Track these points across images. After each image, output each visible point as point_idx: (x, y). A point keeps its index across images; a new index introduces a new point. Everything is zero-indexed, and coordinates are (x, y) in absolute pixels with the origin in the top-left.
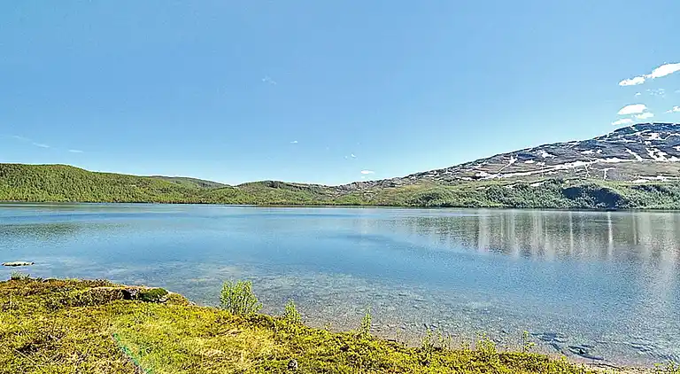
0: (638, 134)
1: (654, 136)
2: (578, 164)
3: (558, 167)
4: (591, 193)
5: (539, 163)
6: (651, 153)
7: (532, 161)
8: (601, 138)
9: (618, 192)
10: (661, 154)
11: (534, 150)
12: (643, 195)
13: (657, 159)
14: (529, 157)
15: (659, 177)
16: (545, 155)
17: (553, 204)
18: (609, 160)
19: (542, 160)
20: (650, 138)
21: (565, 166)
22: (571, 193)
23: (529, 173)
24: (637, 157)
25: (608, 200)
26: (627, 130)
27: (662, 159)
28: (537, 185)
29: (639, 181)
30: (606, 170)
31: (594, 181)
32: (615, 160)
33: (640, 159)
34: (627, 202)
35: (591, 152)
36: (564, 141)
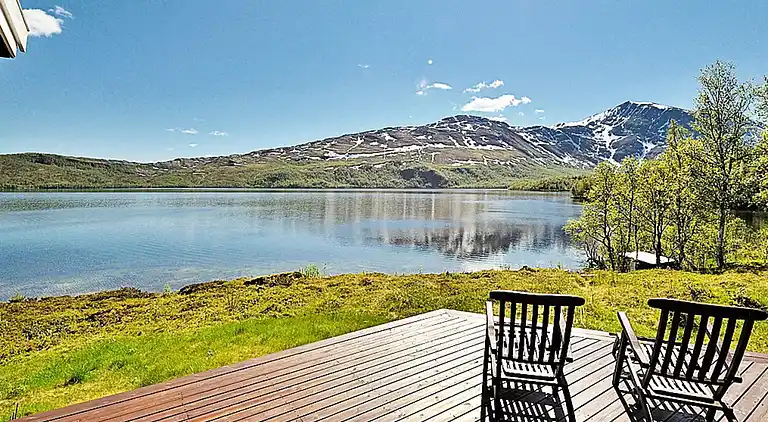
0: (458, 124)
1: (469, 127)
2: (414, 147)
3: (397, 150)
4: (422, 175)
5: (382, 146)
6: (465, 142)
7: (376, 143)
8: (432, 125)
9: (441, 174)
10: (472, 142)
11: (379, 132)
12: (458, 176)
13: (470, 147)
14: (374, 138)
15: (469, 162)
16: (388, 138)
17: (392, 185)
18: (436, 146)
19: (385, 142)
20: (466, 128)
21: (405, 149)
22: (407, 175)
23: (373, 155)
24: (457, 144)
25: (434, 180)
26: (450, 120)
27: (472, 146)
28: (379, 166)
29: (455, 165)
30: (433, 154)
31: (426, 164)
32: (441, 146)
33: (458, 146)
34: (446, 182)
35: (423, 137)
36: (404, 126)
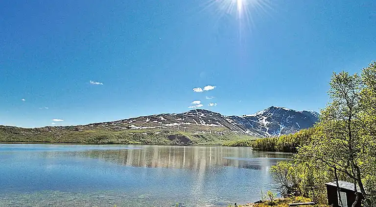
0: (197, 113)
1: (202, 115)
2: (175, 124)
3: (167, 125)
4: (179, 138)
5: (159, 123)
6: (201, 122)
7: (156, 121)
8: (185, 113)
9: (189, 137)
10: (204, 122)
11: (158, 116)
12: (197, 139)
14: (155, 119)
15: (203, 132)
16: (162, 119)
17: (164, 143)
18: (187, 123)
19: (161, 121)
21: (171, 125)
22: (171, 138)
24: (197, 123)
25: (185, 141)
26: (193, 111)
27: (204, 124)
28: (158, 133)
29: (196, 133)
30: (185, 127)
31: (181, 133)
32: (189, 124)
33: (197, 124)
34: (191, 142)
35: (180, 119)
36: (171, 113)
